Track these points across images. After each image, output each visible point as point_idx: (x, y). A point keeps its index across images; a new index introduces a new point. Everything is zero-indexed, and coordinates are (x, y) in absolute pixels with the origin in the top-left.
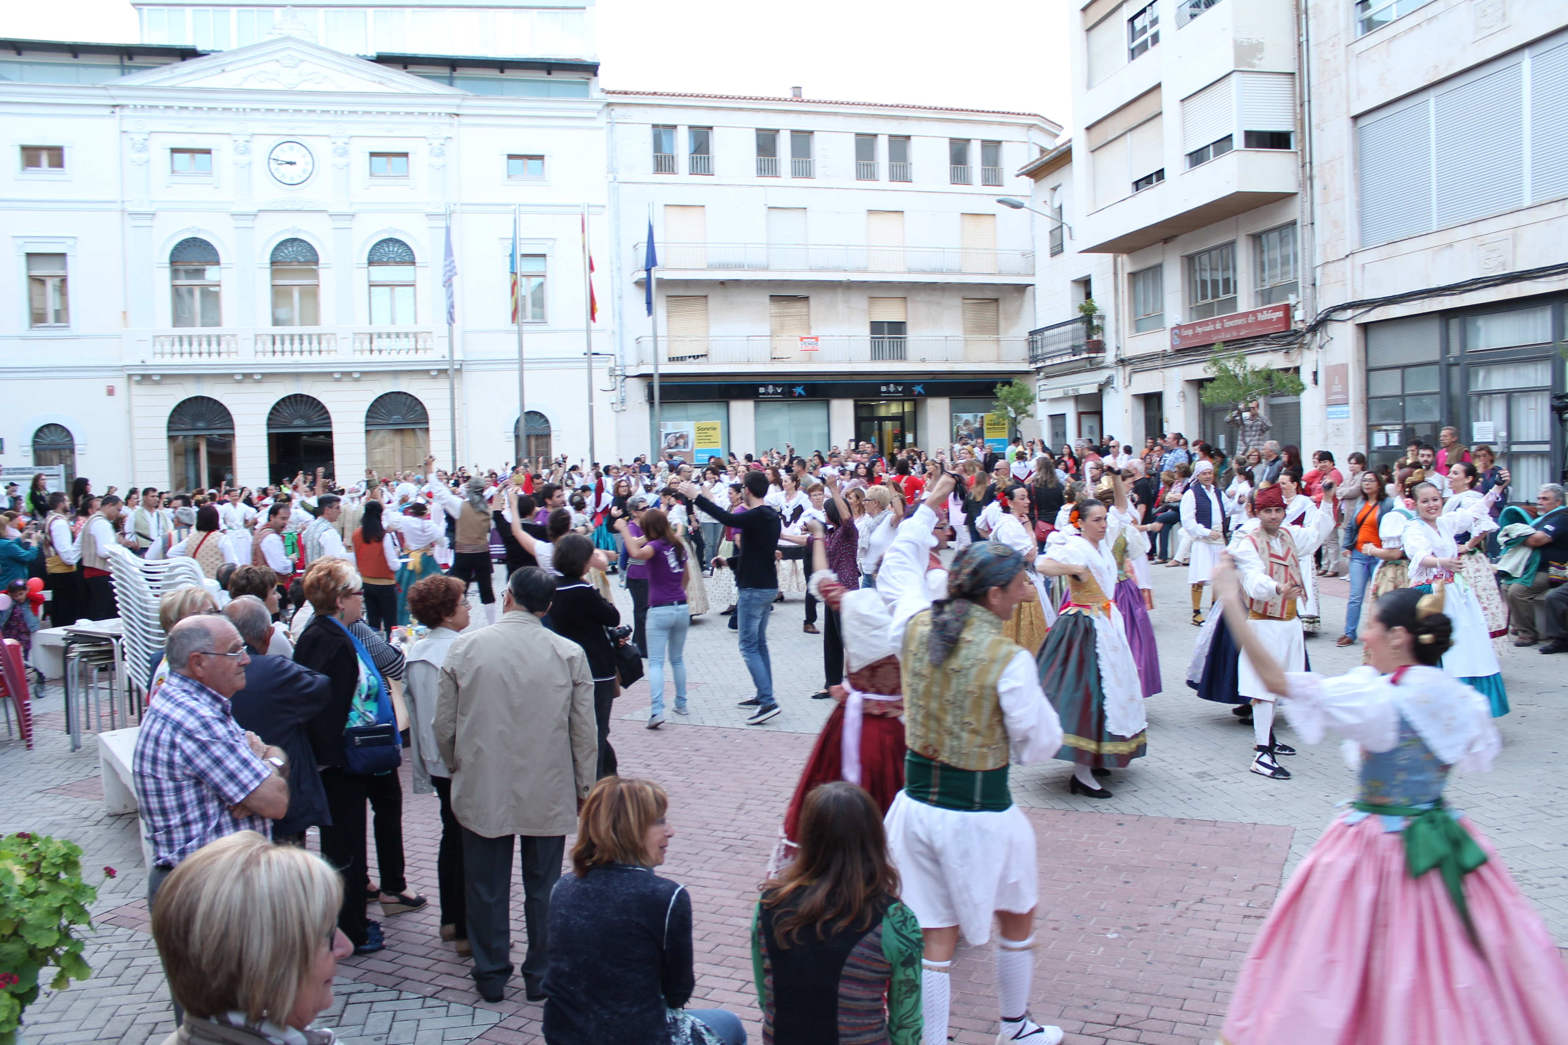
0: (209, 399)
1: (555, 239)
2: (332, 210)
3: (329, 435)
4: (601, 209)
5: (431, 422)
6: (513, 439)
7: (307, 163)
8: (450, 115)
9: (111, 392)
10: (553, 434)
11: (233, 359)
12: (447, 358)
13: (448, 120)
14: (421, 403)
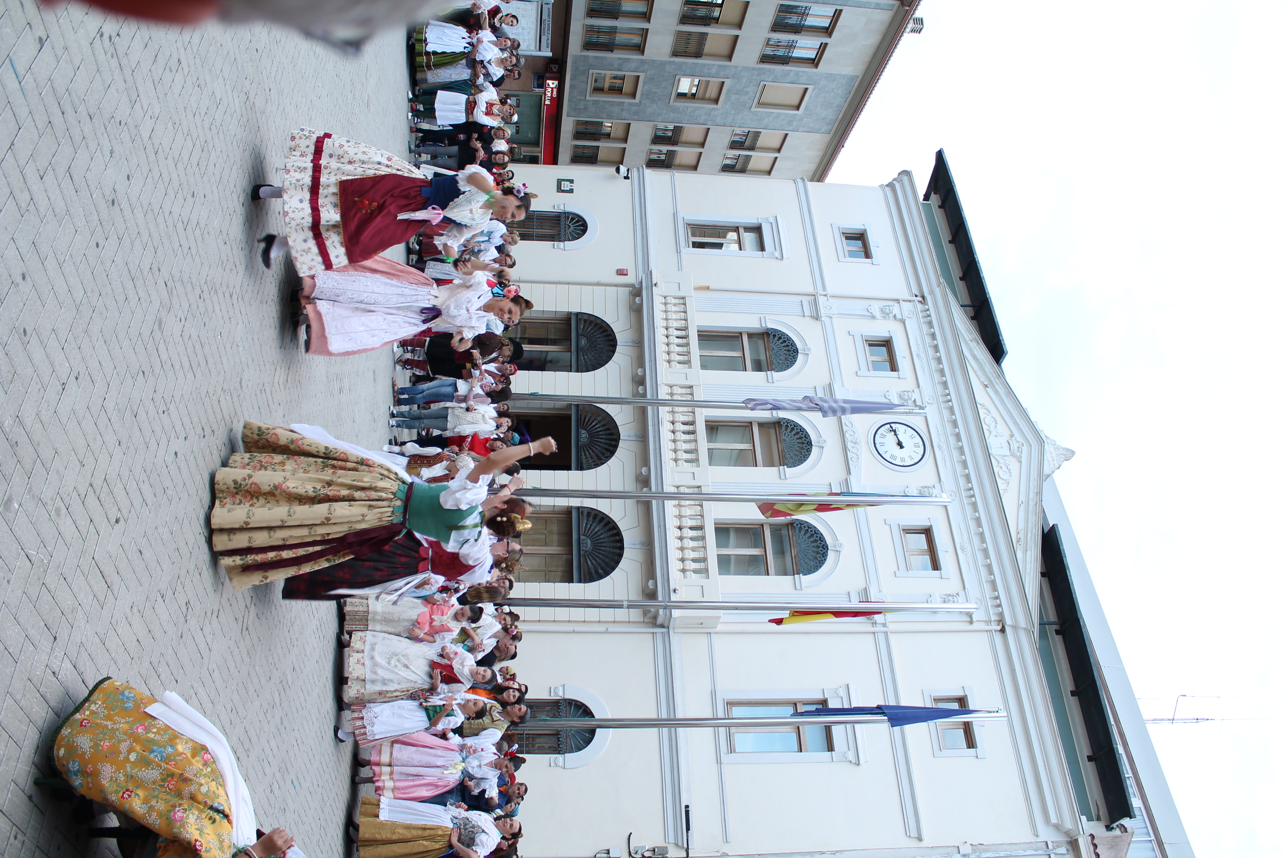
0: (614, 352)
1: (859, 764)
2: (853, 480)
3: (569, 468)
4: (914, 834)
5: (582, 584)
6: (553, 697)
7: (903, 459)
8: (1001, 621)
9: (621, 272)
10: (560, 757)
11: (662, 366)
12: (674, 597)
13: (993, 618)
14: (607, 574)
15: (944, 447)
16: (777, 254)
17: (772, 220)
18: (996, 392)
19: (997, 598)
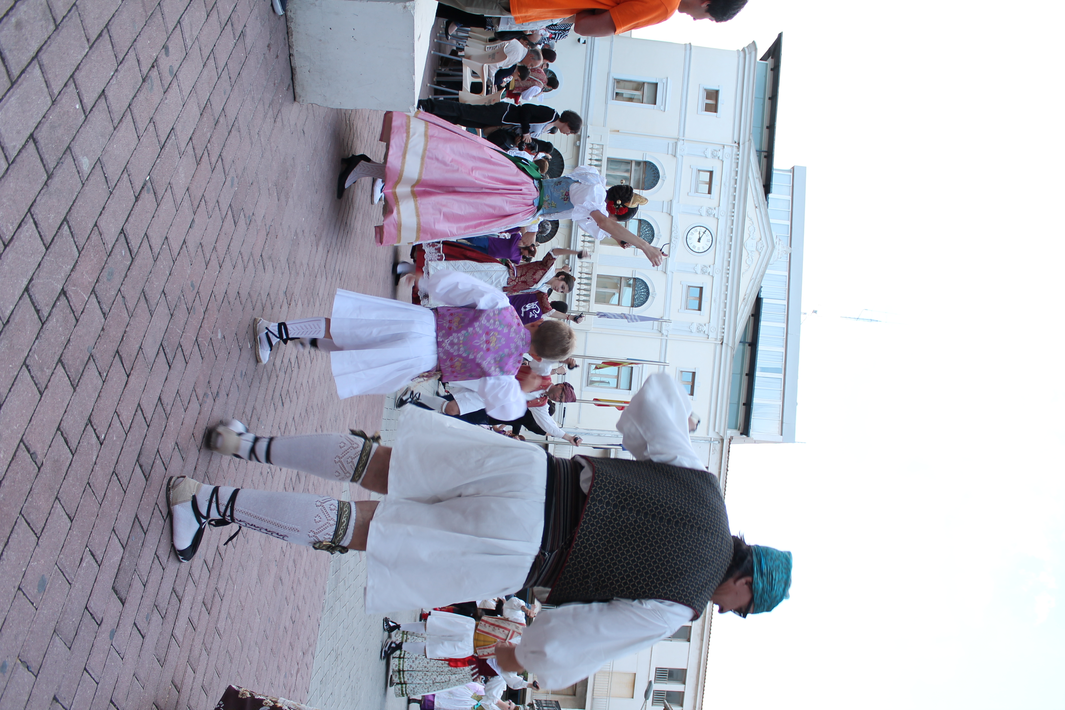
7: (699, 248)
13: (719, 337)
15: (722, 242)
16: (662, 108)
17: (664, 81)
18: (761, 212)
19: (724, 329)
